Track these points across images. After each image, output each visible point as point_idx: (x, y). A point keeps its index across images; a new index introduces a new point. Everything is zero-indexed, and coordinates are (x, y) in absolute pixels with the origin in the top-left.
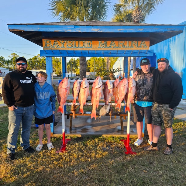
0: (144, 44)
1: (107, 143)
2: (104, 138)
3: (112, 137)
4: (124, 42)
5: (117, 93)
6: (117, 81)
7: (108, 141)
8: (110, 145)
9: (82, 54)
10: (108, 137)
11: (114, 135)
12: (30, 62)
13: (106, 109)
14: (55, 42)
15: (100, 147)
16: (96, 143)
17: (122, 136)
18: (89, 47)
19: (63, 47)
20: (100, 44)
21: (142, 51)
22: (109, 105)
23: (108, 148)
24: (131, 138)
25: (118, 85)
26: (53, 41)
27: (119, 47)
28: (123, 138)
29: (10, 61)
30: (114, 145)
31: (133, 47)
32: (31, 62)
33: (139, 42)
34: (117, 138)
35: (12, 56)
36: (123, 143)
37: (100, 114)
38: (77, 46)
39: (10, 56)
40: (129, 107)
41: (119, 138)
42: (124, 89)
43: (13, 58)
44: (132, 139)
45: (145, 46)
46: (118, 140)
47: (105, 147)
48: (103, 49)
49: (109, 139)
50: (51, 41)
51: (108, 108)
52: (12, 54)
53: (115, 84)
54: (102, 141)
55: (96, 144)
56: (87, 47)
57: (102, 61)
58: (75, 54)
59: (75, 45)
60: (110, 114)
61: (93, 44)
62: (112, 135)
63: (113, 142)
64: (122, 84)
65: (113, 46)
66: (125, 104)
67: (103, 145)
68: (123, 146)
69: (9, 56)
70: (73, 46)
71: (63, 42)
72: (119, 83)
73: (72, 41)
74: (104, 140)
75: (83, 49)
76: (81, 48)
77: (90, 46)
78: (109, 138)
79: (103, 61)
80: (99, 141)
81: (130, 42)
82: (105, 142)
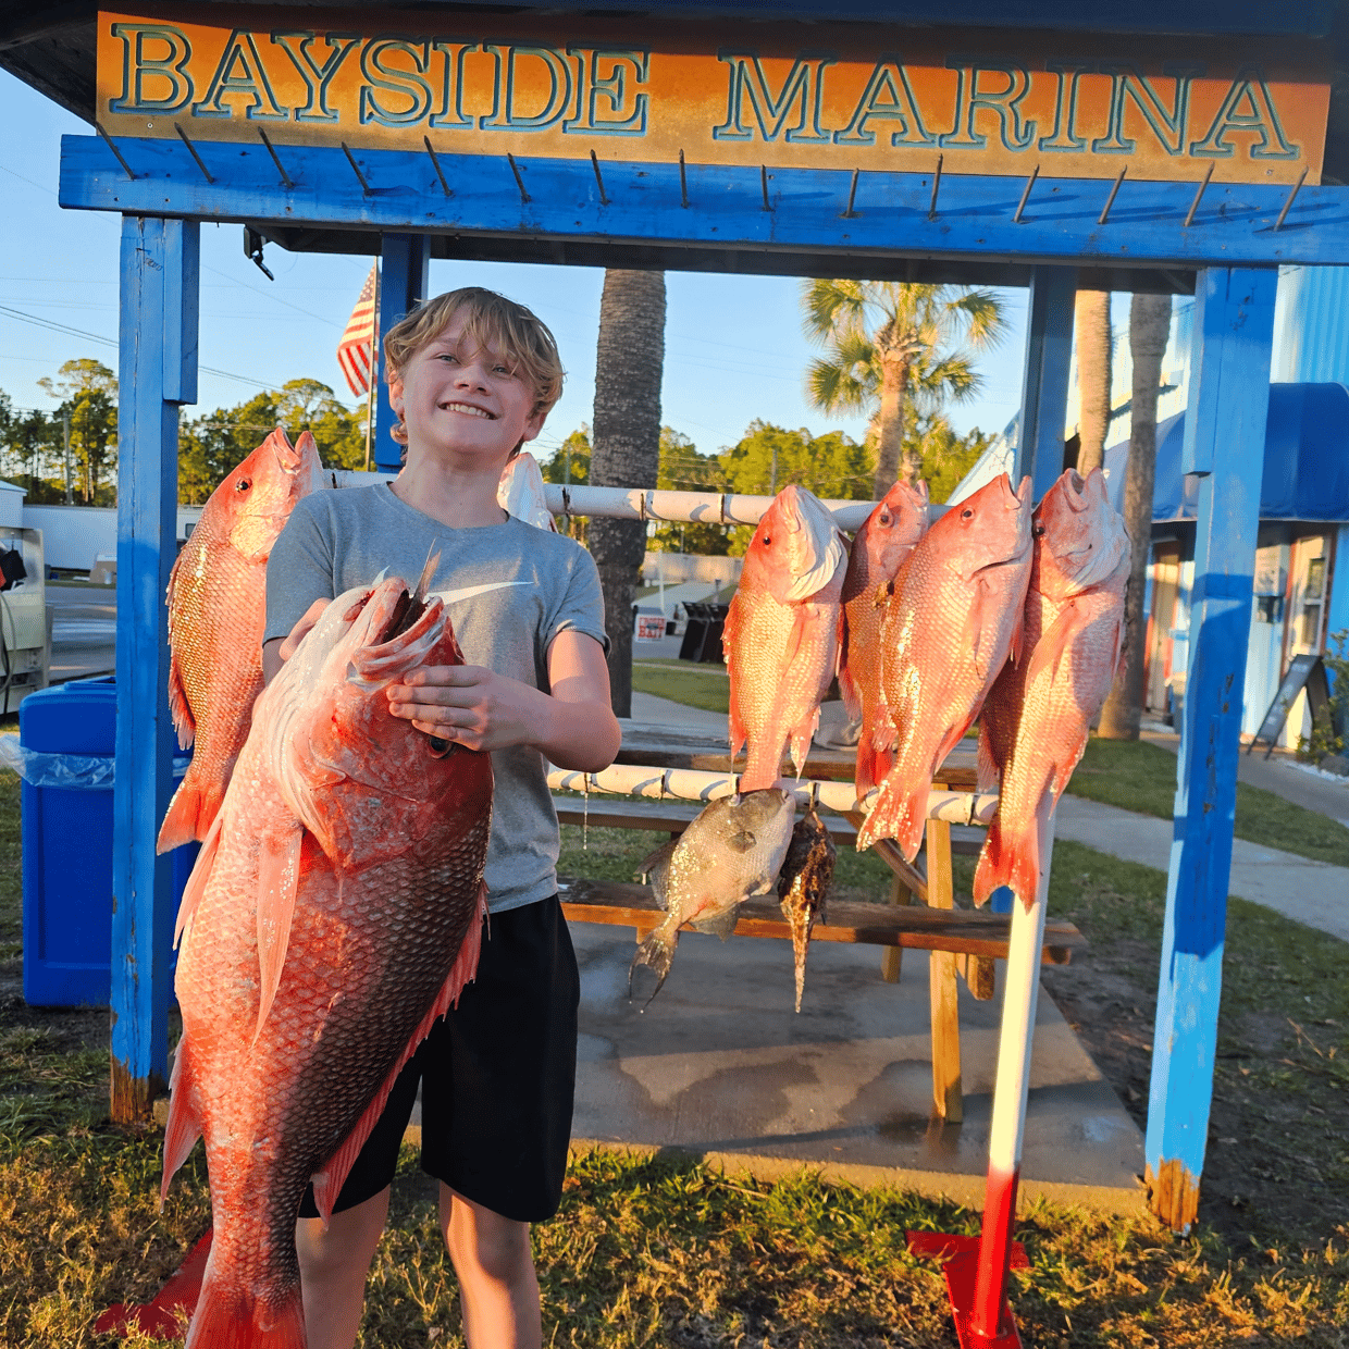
0: (1264, 119)
1: (740, 1253)
2: (716, 1192)
3: (819, 1187)
4: (1017, 77)
5: (892, 653)
6: (896, 510)
7: (762, 1237)
8: (770, 1287)
9: (526, 199)
10: (769, 1188)
11: (838, 1173)
12: (218, 445)
13: (743, 841)
14: (230, 56)
15: (641, 1304)
16: (606, 1246)
17: (936, 1185)
18: (612, 128)
19: (316, 109)
20: (746, 103)
21: (1235, 201)
22: (789, 803)
23: (736, 1321)
24: (1042, 1220)
25: (910, 554)
26: (207, 41)
27: (962, 136)
28: (944, 1211)
29: (53, 427)
30: (825, 1287)
31: (1127, 147)
32: (227, 439)
33: (1203, 94)
34: (873, 1211)
35: (67, 380)
36: (938, 1282)
37: (673, 902)
38: (477, 103)
39: (56, 378)
40: (1026, 843)
41: (894, 1212)
42: (977, 610)
43: (79, 399)
44: (1047, 1234)
45: (1272, 146)
46: (880, 1237)
47: (709, 1305)
48: (770, 155)
49: (775, 1209)
50: (194, 33)
51: (774, 832)
52: (70, 366)
53: (875, 547)
54: (686, 1226)
55: (612, 1264)
56: (584, 121)
57: (843, 465)
58: (450, 194)
59: (452, 93)
60: (796, 913)
61: (664, 91)
62: (814, 1167)
63: (817, 1251)
64: (952, 552)
65: (893, 127)
66: (985, 802)
67: (691, 1275)
68: (930, 1322)
69: (44, 383)
70: (436, 108)
71: (319, 50)
72: (921, 541)
73: (418, 50)
74: (716, 1221)
75: (548, 142)
76: (520, 135)
77: (626, 109)
78: (774, 1199)
79: (853, 465)
80: (648, 1221)
81: (1087, 88)
82: (723, 1248)
